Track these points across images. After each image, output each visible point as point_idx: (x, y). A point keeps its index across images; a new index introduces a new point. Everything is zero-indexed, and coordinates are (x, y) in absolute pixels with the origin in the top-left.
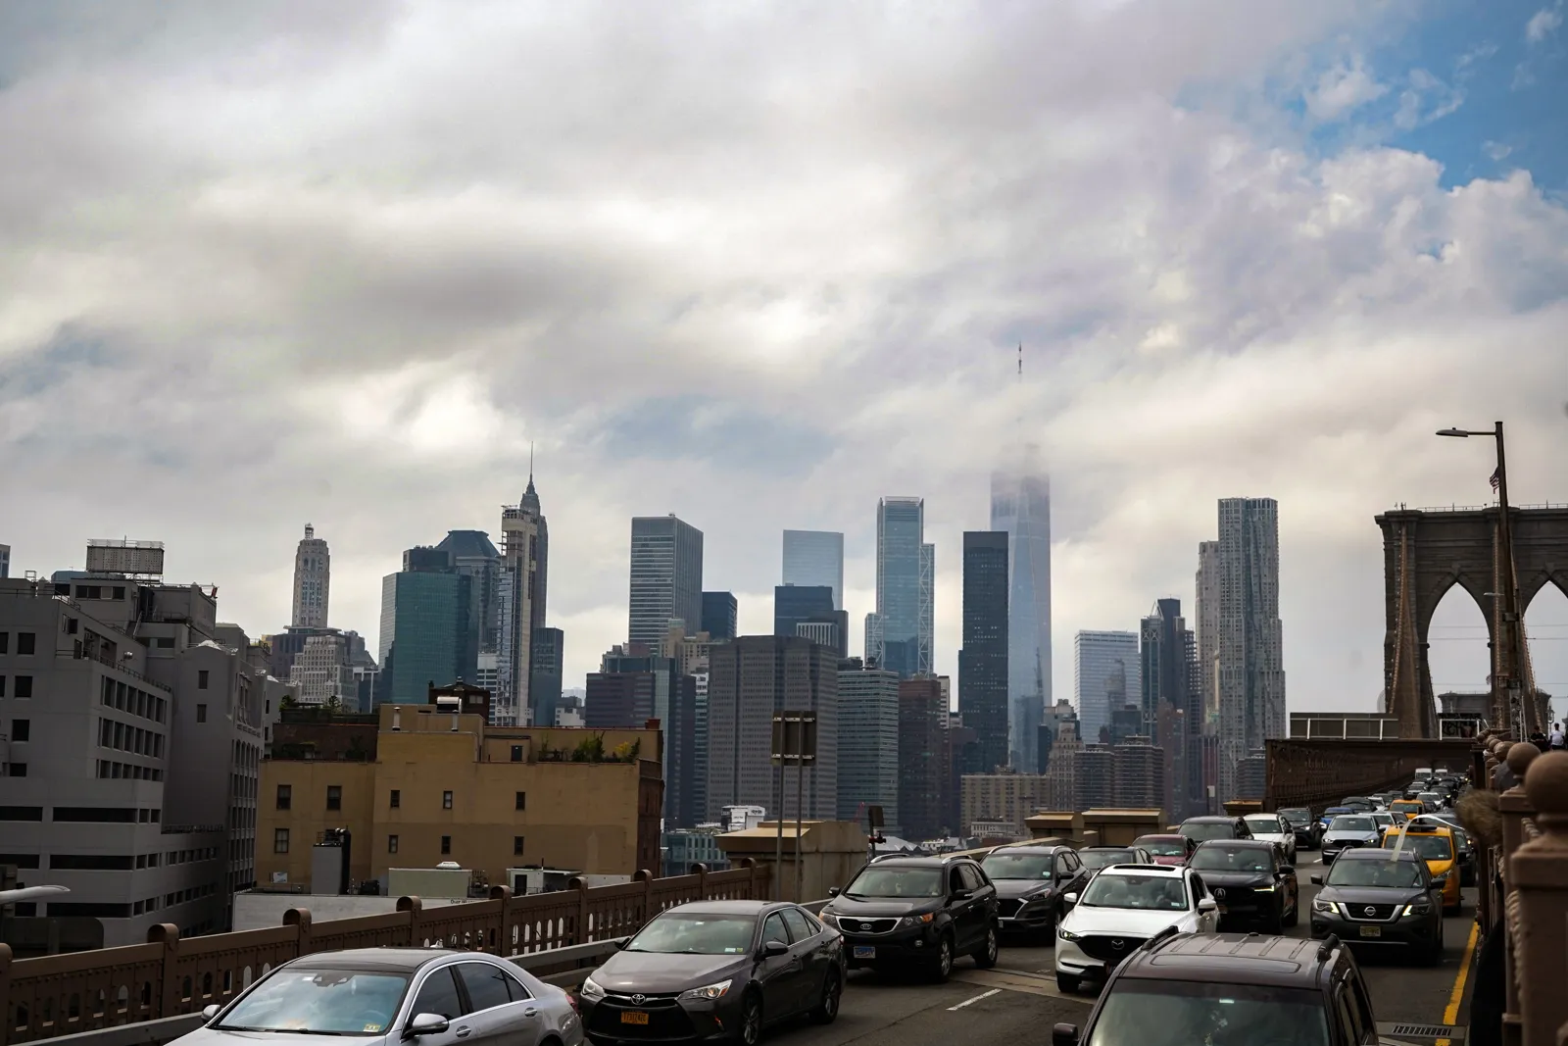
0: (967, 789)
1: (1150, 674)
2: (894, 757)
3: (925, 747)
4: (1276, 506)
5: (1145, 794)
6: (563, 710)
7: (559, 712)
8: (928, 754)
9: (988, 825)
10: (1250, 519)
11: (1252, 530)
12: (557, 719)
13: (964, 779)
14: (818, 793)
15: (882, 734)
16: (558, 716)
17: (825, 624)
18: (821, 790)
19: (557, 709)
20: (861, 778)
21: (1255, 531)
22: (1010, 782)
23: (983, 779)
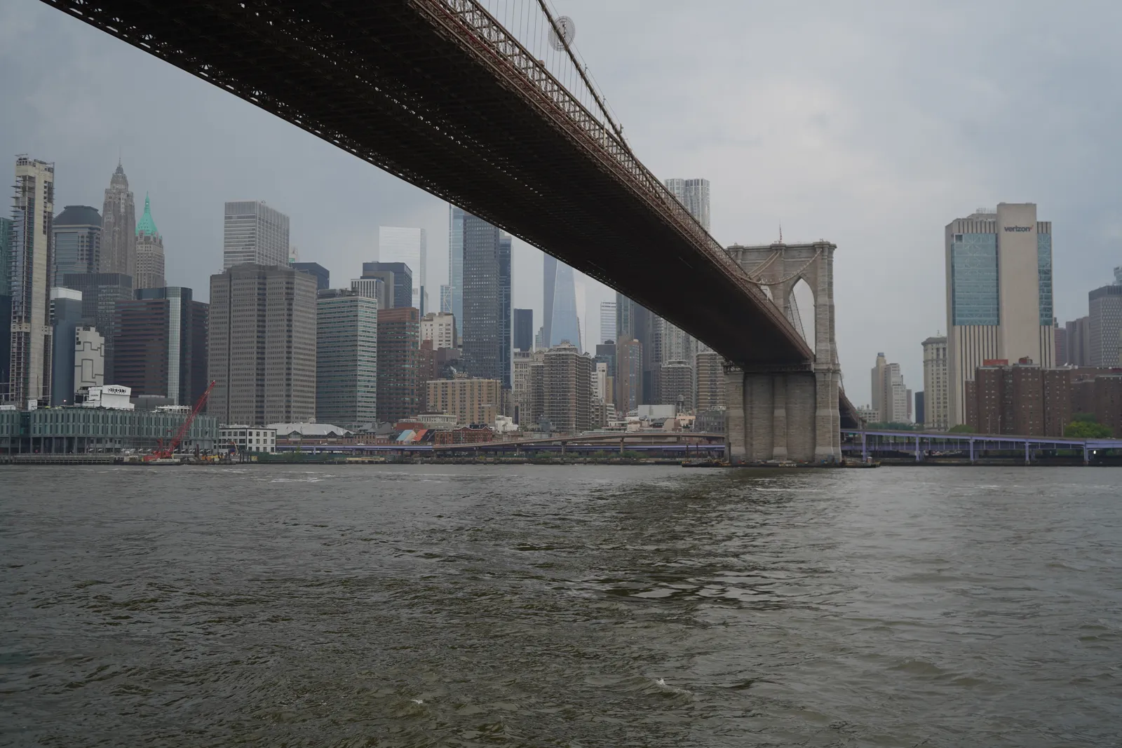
0: (432, 391)
1: (623, 317)
2: (373, 367)
3: (405, 361)
4: (708, 185)
5: (569, 392)
6: (81, 328)
7: (78, 330)
8: (407, 366)
9: (430, 417)
10: (688, 195)
11: (689, 203)
12: (77, 336)
13: (429, 384)
14: (293, 393)
15: (359, 348)
16: (78, 334)
17: (372, 280)
18: (294, 391)
19: (77, 328)
20: (345, 383)
21: (692, 203)
22: (462, 385)
23: (443, 384)
